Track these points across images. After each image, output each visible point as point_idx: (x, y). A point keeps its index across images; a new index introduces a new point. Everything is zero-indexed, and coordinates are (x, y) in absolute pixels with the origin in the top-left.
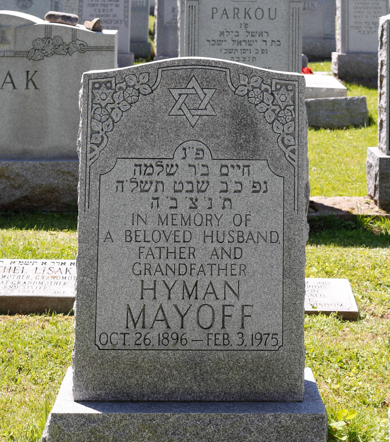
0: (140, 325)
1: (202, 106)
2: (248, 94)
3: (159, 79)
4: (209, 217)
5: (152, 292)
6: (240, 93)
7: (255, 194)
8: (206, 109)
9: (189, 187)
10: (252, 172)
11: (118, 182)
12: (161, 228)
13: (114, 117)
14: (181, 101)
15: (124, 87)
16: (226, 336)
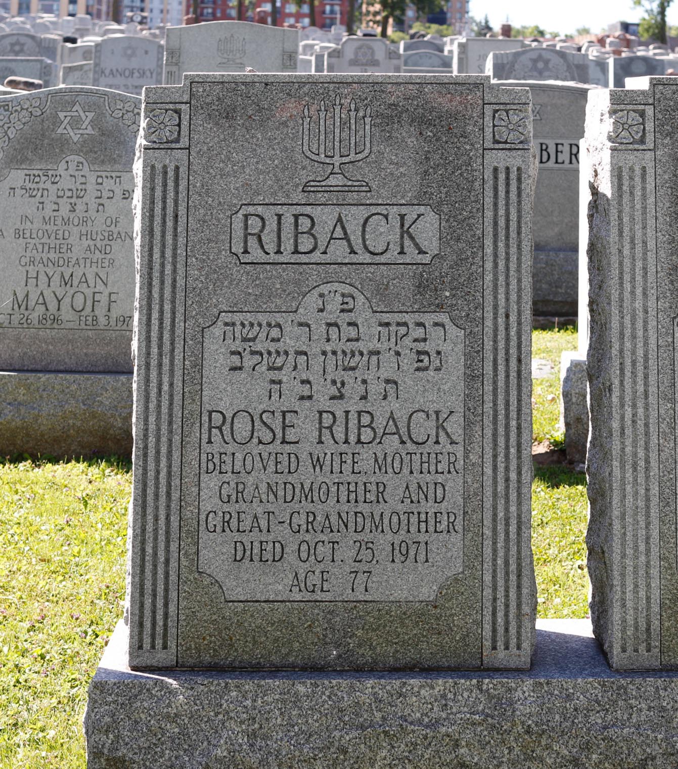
0: (23, 307)
1: (84, 127)
2: (122, 117)
3: (48, 103)
4: (85, 219)
5: (35, 280)
6: (116, 116)
7: (125, 200)
8: (86, 129)
9: (70, 194)
10: (122, 182)
11: (11, 189)
12: (45, 227)
13: (10, 135)
14: (66, 122)
15: (19, 110)
16: (95, 318)
